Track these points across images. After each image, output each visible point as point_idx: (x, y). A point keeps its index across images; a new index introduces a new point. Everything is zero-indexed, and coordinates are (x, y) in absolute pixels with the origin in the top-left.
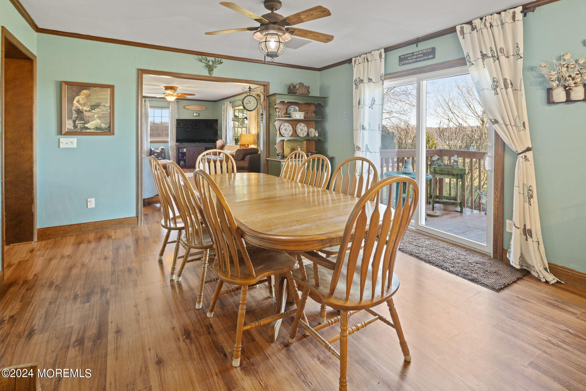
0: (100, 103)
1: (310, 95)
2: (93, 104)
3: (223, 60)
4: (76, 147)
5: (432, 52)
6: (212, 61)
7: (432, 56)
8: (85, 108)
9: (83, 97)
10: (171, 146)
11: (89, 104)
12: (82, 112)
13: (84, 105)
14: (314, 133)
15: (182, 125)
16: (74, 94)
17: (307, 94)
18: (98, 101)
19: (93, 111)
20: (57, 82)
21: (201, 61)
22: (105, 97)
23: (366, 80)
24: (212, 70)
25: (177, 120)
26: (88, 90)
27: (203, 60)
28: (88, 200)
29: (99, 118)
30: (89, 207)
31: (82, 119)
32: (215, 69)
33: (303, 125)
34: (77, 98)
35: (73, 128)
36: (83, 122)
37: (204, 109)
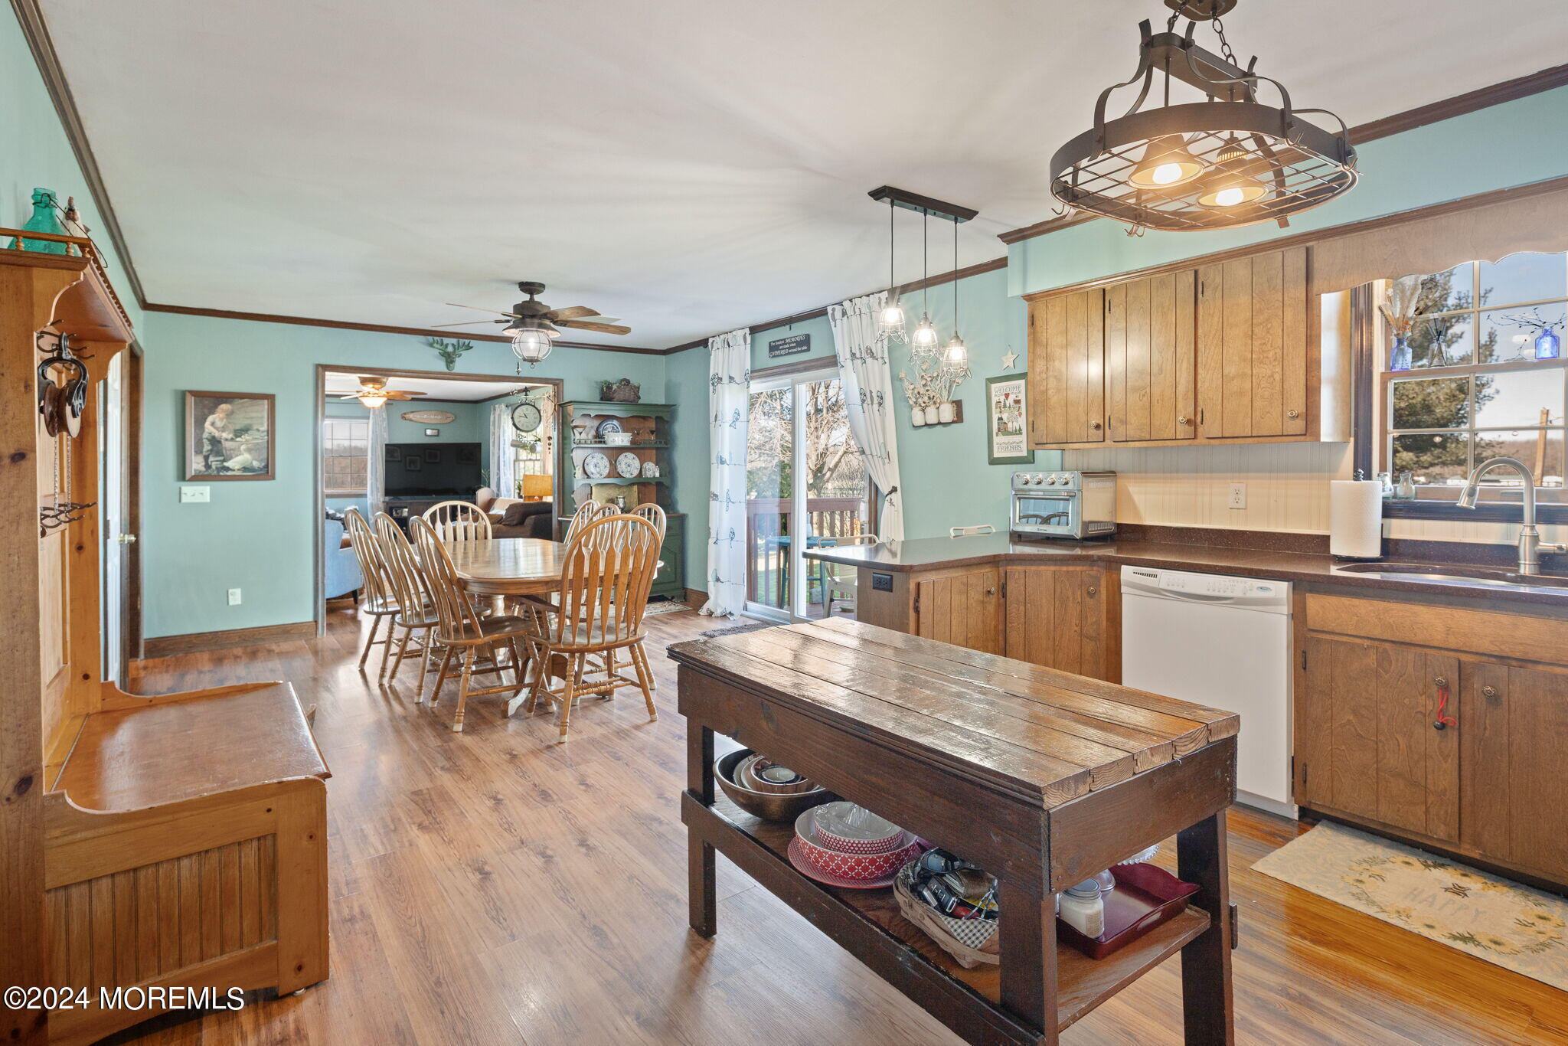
0: (251, 425)
1: (640, 402)
2: (238, 427)
3: (473, 343)
4: (208, 500)
5: (805, 342)
6: (453, 345)
7: (805, 348)
8: (225, 435)
9: (221, 416)
10: (372, 504)
11: (232, 427)
12: (220, 442)
13: (223, 429)
14: (652, 471)
15: (398, 455)
16: (206, 411)
17: (634, 401)
18: (248, 422)
19: (238, 439)
20: (176, 391)
21: (431, 345)
22: (259, 415)
23: (725, 380)
24: (452, 362)
25: (386, 445)
26: (230, 403)
27: (435, 345)
28: (230, 591)
29: (249, 450)
30: (231, 603)
31: (219, 453)
32: (457, 360)
33: (630, 455)
34: (210, 419)
35: (203, 469)
36: (221, 458)
37: (449, 420)
